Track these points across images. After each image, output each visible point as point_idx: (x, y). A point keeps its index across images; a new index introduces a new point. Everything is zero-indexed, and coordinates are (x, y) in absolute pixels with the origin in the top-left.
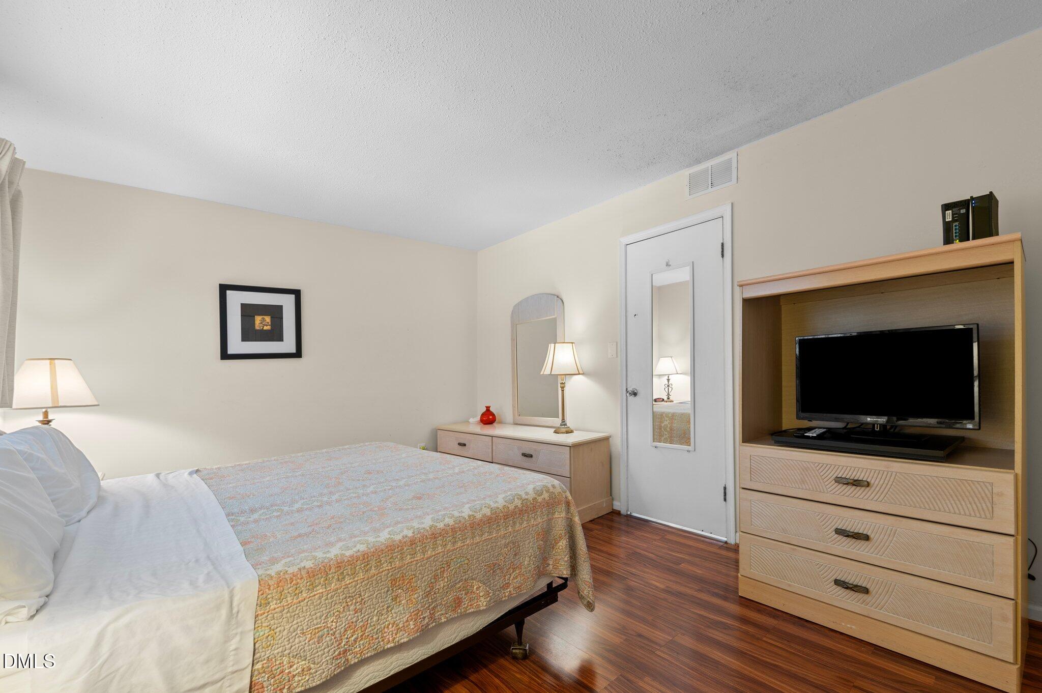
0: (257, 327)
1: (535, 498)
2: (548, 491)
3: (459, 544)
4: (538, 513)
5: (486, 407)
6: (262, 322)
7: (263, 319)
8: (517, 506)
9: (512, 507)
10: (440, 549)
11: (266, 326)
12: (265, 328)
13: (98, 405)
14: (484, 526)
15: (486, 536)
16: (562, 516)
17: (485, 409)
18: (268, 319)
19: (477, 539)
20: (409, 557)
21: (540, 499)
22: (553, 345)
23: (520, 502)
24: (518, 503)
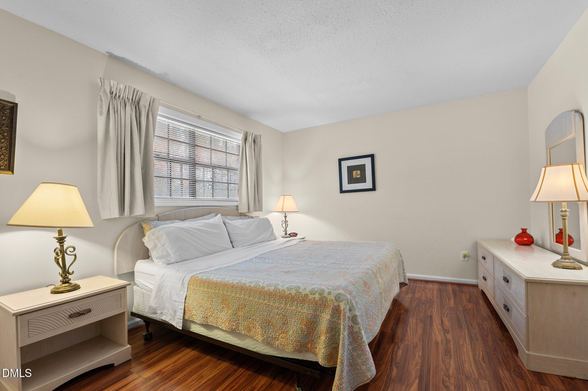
0: (354, 177)
1: (307, 295)
2: (320, 294)
3: (251, 298)
4: (306, 306)
5: (522, 229)
6: (356, 174)
7: (357, 172)
8: (291, 294)
9: (287, 292)
10: (242, 296)
11: (358, 175)
12: (358, 177)
13: (298, 212)
14: (266, 296)
15: (266, 302)
16: (327, 317)
17: (521, 231)
18: (359, 172)
19: (261, 301)
20: (230, 292)
21: (311, 297)
22: (543, 169)
23: (295, 292)
24: (293, 292)
